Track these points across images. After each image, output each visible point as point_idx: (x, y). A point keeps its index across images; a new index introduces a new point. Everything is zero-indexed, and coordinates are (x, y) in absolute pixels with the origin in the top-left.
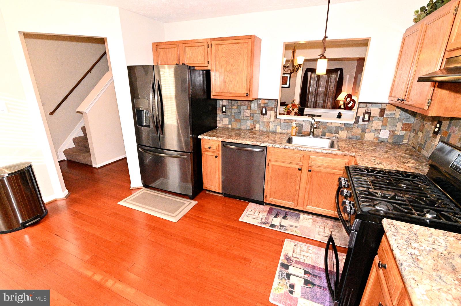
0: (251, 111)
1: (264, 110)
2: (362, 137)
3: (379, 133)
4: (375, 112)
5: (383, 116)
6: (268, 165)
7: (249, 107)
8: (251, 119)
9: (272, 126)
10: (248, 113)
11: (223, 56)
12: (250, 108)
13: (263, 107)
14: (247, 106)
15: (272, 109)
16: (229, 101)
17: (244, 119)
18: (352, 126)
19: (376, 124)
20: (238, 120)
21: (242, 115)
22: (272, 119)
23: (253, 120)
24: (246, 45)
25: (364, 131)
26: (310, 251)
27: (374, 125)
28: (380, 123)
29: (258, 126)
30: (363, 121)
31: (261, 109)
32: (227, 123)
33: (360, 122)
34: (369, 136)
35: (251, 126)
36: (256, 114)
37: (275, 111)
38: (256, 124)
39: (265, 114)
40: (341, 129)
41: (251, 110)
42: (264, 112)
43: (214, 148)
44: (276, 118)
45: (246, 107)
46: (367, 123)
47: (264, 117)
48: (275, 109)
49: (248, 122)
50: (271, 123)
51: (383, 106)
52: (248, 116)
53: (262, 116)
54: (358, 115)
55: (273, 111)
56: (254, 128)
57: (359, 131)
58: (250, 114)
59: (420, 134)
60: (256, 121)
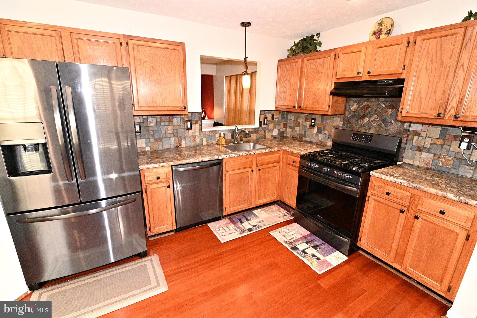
0: (174, 127)
1: (189, 124)
2: (265, 136)
3: (273, 132)
4: (269, 117)
5: (273, 119)
6: (225, 177)
7: (171, 122)
8: (174, 136)
9: (199, 140)
10: (170, 130)
11: (146, 61)
12: (172, 124)
13: (187, 122)
14: (169, 122)
15: (196, 123)
16: (144, 117)
17: (166, 137)
18: (258, 130)
19: (271, 126)
20: (159, 140)
21: (163, 132)
22: (198, 133)
23: (177, 136)
24: (176, 52)
25: (265, 132)
26: (291, 230)
27: (270, 126)
28: (273, 125)
29: (183, 142)
30: (264, 124)
31: (185, 123)
32: (144, 145)
33: (263, 126)
34: (268, 135)
35: (176, 143)
36: (180, 130)
37: (200, 124)
38: (181, 141)
39: (191, 128)
40: (252, 133)
41: (173, 125)
42: (189, 126)
43: (162, 176)
44: (202, 131)
45: (167, 123)
46: (266, 126)
47: (189, 132)
48: (200, 122)
49: (172, 139)
50: (197, 137)
51: (273, 112)
52: (171, 133)
53: (187, 131)
54: (261, 121)
55: (198, 124)
56: (180, 145)
57: (262, 132)
58: (173, 131)
59: (298, 129)
60: (180, 137)
